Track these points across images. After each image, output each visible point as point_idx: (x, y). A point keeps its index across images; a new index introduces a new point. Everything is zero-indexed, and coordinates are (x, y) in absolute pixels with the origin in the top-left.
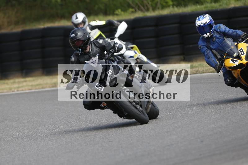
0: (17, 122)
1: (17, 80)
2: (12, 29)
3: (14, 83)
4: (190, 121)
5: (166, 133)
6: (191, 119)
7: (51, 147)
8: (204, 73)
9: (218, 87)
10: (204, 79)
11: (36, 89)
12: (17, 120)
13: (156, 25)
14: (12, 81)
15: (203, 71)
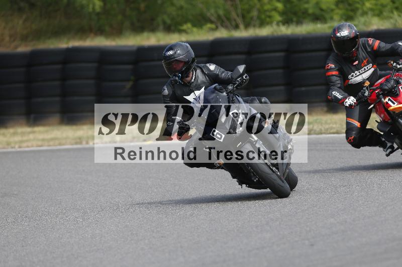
0: (15, 197)
1: (20, 130)
2: (16, 47)
3: (15, 134)
4: (295, 210)
5: (254, 229)
6: (296, 208)
7: (68, 240)
8: (321, 133)
9: (343, 159)
10: (321, 144)
11: (49, 146)
12: (16, 195)
13: (249, 53)
14: (11, 130)
15: (321, 130)
